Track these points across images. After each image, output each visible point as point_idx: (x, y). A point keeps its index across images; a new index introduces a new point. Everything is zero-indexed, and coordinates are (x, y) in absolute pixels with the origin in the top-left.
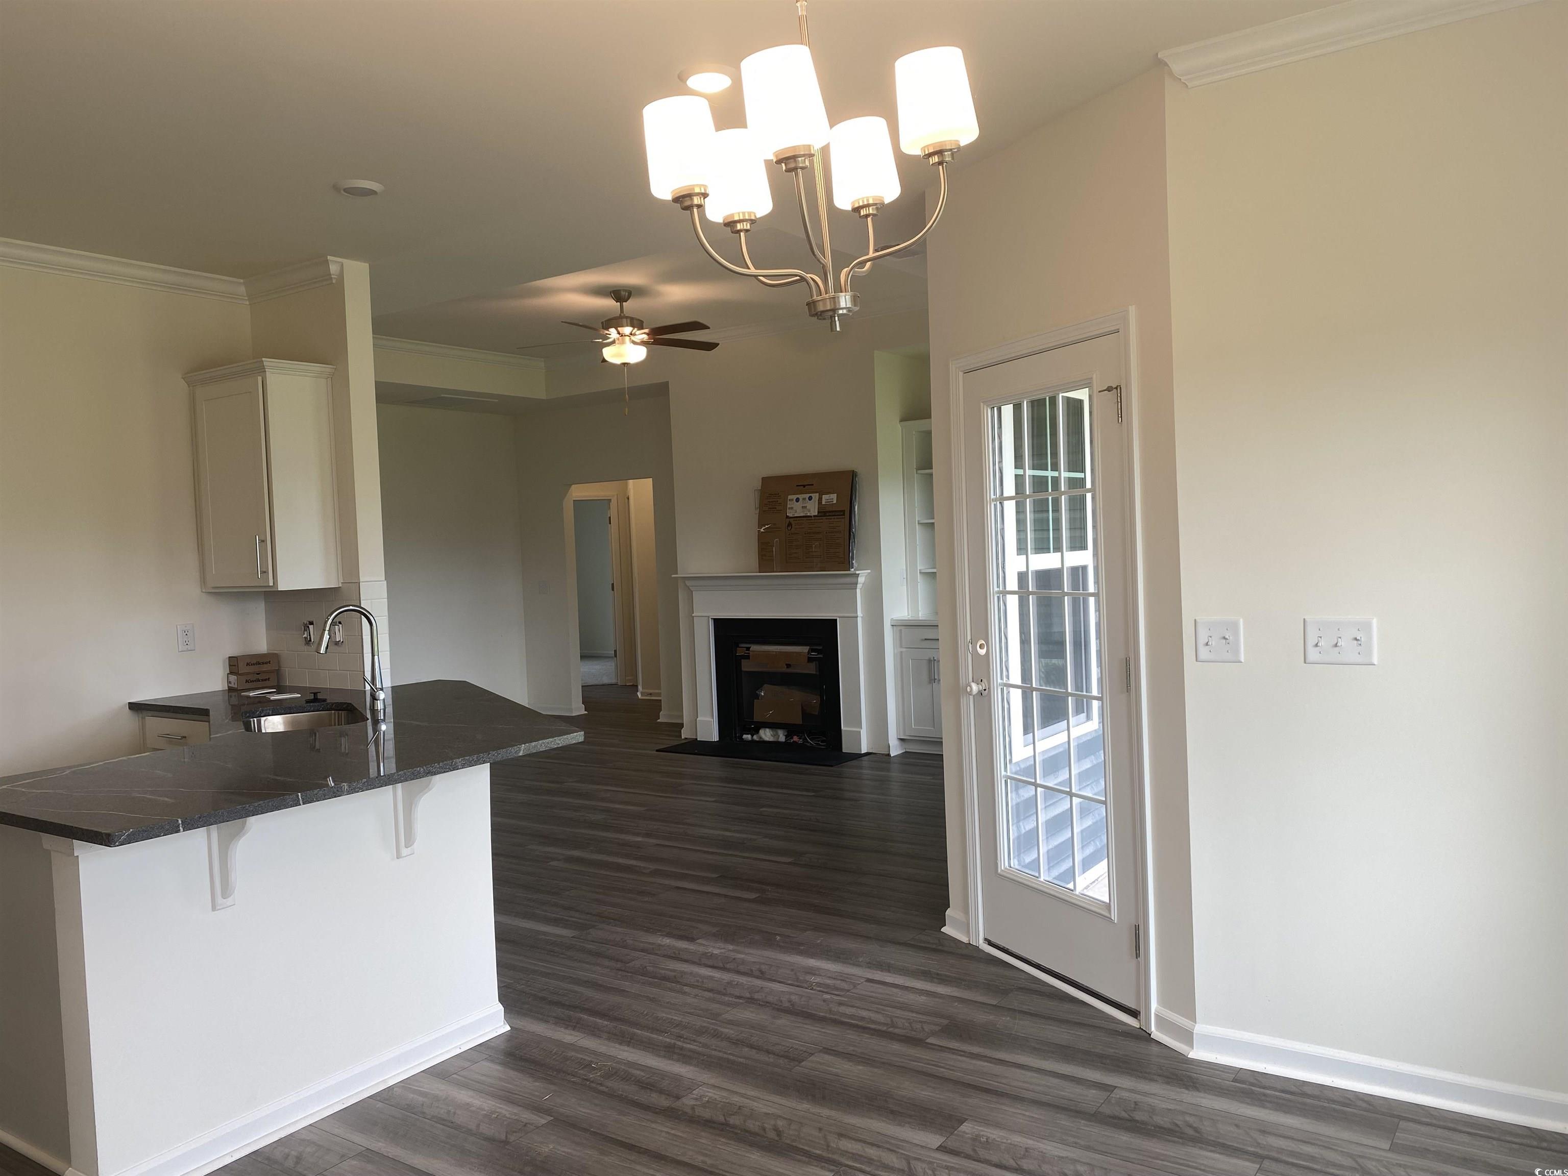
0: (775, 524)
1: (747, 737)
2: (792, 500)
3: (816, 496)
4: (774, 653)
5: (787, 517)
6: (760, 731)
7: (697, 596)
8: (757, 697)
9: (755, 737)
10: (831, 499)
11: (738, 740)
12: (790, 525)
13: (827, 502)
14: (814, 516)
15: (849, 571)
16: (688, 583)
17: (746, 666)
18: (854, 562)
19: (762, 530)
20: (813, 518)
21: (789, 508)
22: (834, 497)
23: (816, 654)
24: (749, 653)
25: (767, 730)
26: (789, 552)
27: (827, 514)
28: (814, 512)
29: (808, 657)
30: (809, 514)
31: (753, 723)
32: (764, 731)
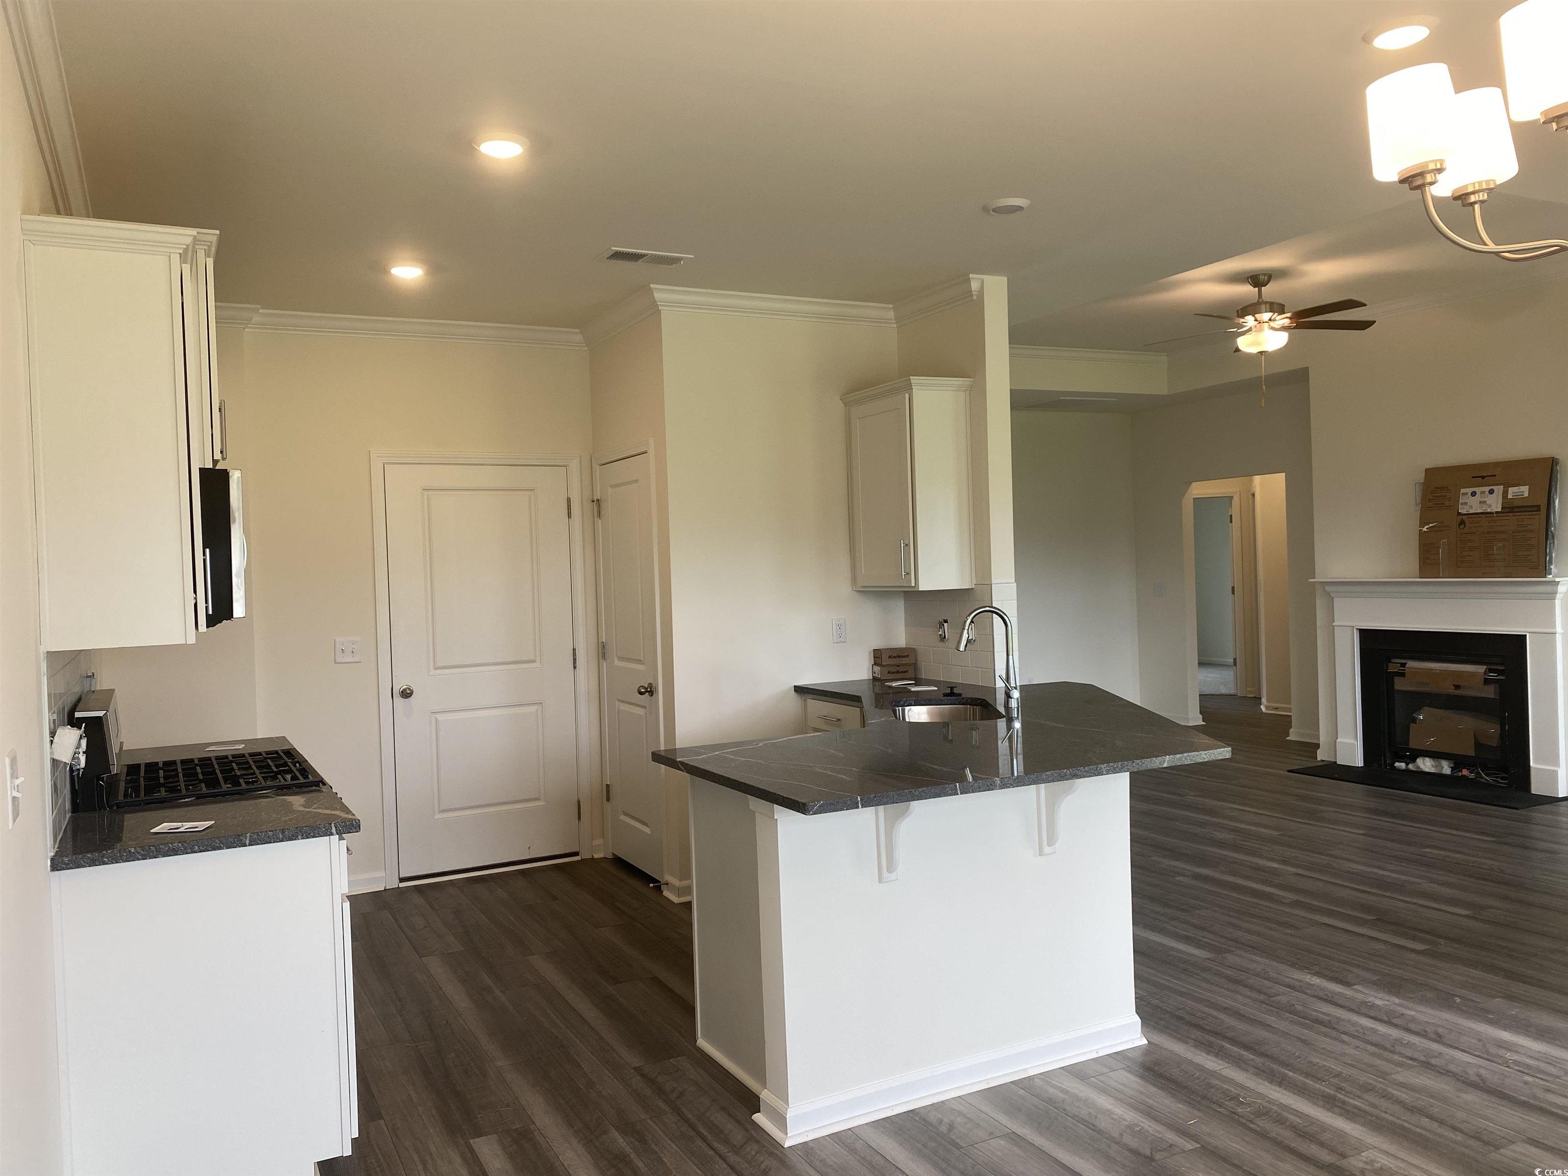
0: (1442, 522)
1: (1401, 765)
2: (1467, 494)
3: (1499, 489)
4: (1438, 671)
5: (1459, 514)
6: (1418, 760)
7: (1338, 603)
8: (1414, 720)
9: (1411, 766)
10: (1520, 492)
11: (1388, 767)
12: (1462, 523)
13: (1515, 496)
14: (1497, 512)
15: (1546, 577)
16: (1328, 588)
17: (1400, 684)
18: (1552, 567)
19: (1425, 529)
20: (1495, 515)
21: (1462, 504)
22: (1525, 490)
23: (1496, 675)
24: (1405, 670)
25: (1427, 759)
26: (1461, 555)
27: (1515, 510)
28: (1497, 508)
29: (1485, 678)
30: (1489, 511)
31: (1409, 750)
32: (1423, 761)
